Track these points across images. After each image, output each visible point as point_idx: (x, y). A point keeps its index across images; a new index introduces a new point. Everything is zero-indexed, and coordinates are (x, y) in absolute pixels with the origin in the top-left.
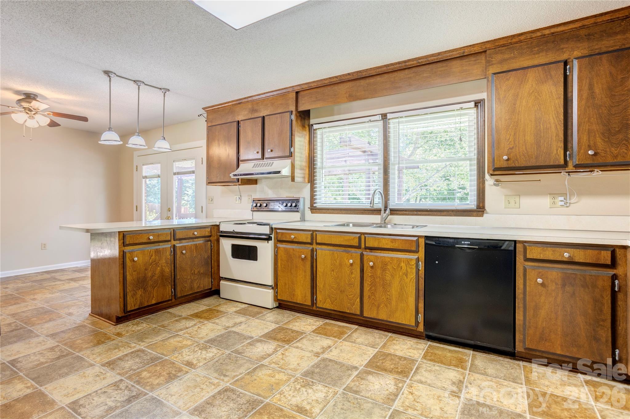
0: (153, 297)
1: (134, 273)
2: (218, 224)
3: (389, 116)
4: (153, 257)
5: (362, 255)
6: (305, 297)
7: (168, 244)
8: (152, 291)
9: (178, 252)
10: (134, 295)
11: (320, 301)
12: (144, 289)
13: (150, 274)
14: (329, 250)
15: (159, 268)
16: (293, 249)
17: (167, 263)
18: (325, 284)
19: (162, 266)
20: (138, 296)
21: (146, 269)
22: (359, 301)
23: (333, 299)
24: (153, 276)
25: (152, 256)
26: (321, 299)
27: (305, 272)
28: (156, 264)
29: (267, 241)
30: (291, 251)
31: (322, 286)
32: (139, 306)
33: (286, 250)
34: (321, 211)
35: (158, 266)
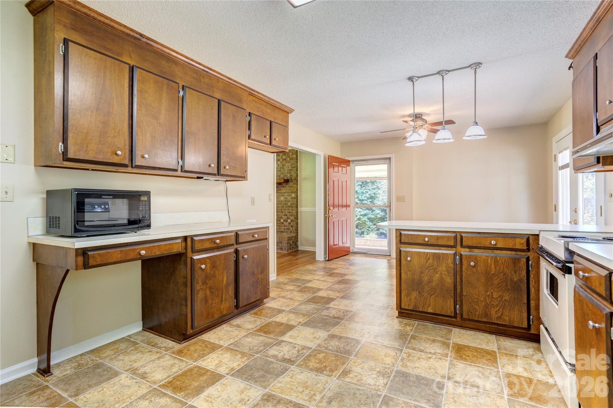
0: (430, 304)
1: (408, 272)
2: (538, 233)
4: (431, 261)
7: (452, 250)
8: (429, 298)
9: (465, 262)
10: (408, 295)
12: (419, 293)
13: (426, 279)
15: (437, 275)
17: (447, 271)
19: (441, 273)
20: (413, 298)
21: (422, 272)
24: (430, 281)
25: (429, 260)
28: (435, 269)
32: (414, 307)
35: (437, 273)
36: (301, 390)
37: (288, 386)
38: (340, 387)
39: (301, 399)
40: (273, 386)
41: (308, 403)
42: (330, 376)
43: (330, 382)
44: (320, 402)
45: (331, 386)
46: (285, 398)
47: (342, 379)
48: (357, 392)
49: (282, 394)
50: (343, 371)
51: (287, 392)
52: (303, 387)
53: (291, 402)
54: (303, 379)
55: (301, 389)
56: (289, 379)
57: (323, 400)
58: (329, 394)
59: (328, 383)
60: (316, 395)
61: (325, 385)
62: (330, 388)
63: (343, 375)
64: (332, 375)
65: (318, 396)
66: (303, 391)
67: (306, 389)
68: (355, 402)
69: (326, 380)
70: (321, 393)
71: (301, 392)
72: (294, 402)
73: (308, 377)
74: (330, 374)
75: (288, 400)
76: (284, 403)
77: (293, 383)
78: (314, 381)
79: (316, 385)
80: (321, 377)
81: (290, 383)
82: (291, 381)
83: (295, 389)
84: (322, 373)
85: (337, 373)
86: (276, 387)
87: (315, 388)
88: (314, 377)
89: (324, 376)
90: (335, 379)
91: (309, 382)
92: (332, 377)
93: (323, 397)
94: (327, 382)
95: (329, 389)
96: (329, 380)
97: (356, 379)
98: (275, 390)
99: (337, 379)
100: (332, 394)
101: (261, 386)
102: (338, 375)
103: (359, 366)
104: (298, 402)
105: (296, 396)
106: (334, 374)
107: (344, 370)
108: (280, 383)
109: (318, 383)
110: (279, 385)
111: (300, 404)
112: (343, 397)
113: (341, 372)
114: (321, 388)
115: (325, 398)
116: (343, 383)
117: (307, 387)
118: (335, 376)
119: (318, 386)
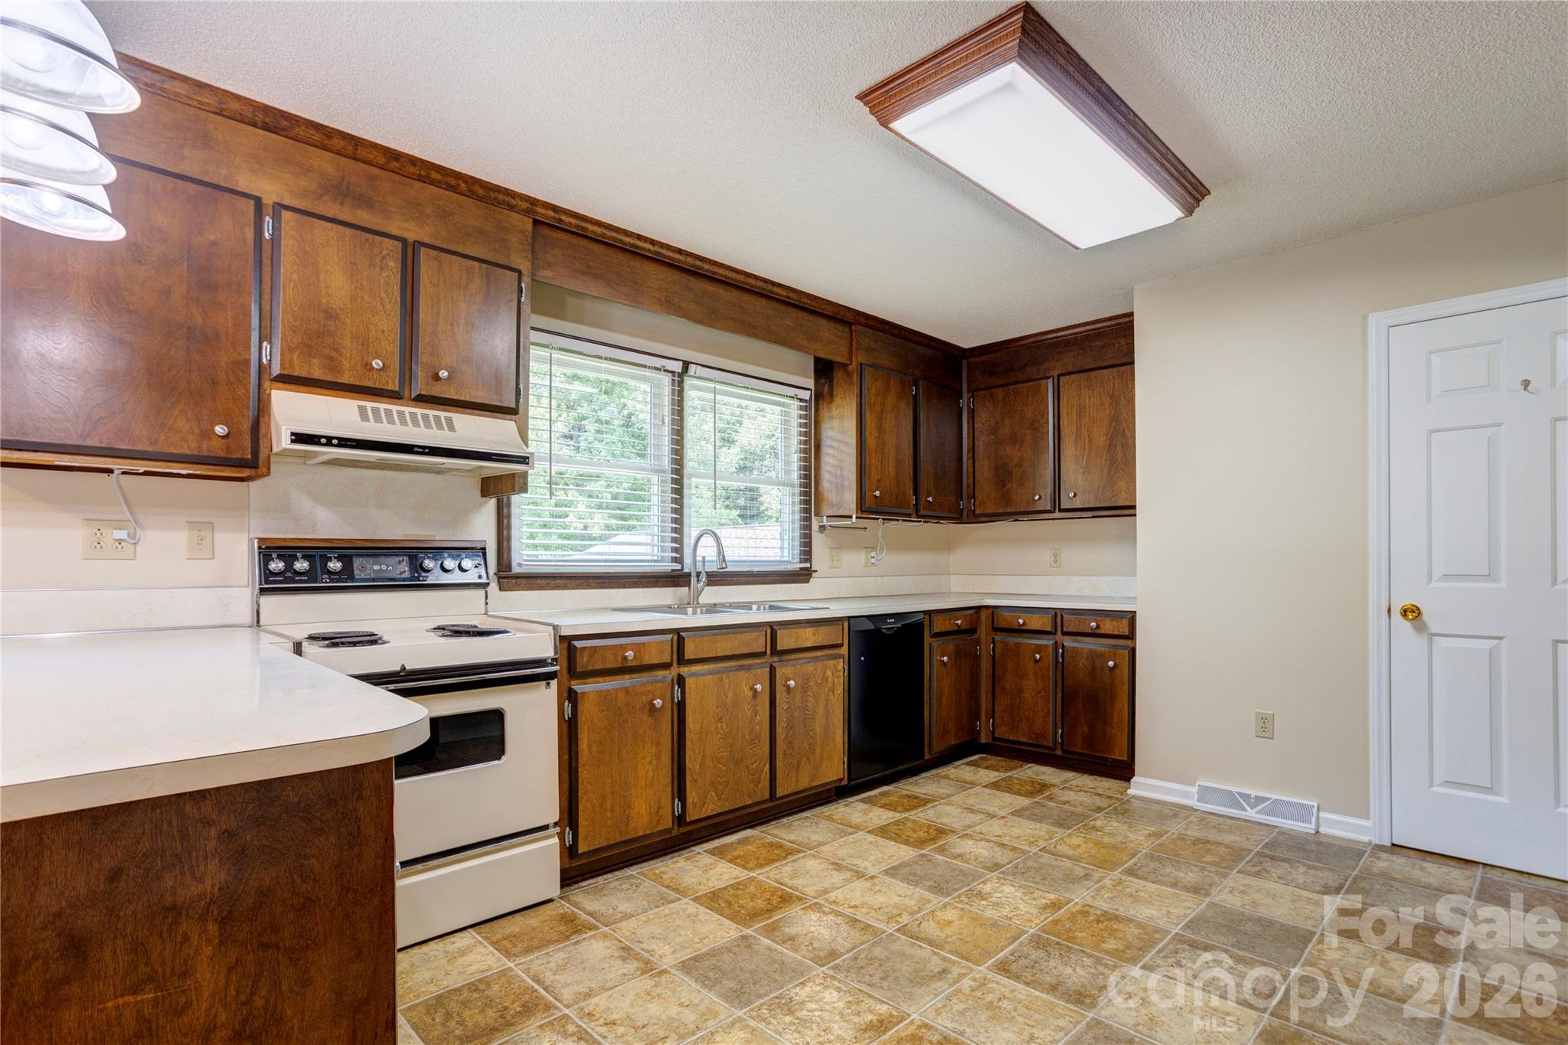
3: (692, 368)
5: (772, 670)
6: (659, 808)
11: (695, 805)
14: (713, 673)
16: (627, 691)
18: (704, 757)
22: (768, 770)
23: (720, 787)
26: (695, 801)
27: (658, 743)
29: (544, 683)
30: (621, 696)
31: (697, 767)
33: (604, 697)
34: (532, 581)
36: (1005, 1002)
37: (1037, 1016)
38: (911, 997)
39: (1004, 986)
40: (1078, 1022)
41: (989, 977)
42: (926, 1026)
43: (929, 1011)
44: (962, 976)
45: (932, 1000)
46: (1042, 992)
47: (895, 1014)
48: (875, 980)
49: (1052, 1003)
50: (885, 1032)
51: (1039, 1004)
52: (1000, 1008)
53: (1027, 984)
54: (998, 1028)
55: (1005, 1004)
56: (1037, 1033)
57: (956, 976)
58: (939, 985)
59: (936, 1010)
60: (970, 989)
61: (944, 1006)
62: (934, 998)
63: (890, 1022)
64: (919, 1027)
65: (967, 986)
66: (1000, 999)
67: (992, 1003)
68: (891, 964)
69: (940, 1018)
70: (959, 991)
71: (1005, 998)
72: (1019, 982)
73: (986, 1031)
74: (923, 1030)
75: (1034, 988)
76: (1040, 984)
77: (1027, 1021)
78: (971, 1018)
79: (966, 1010)
80: (949, 1025)
81: (1033, 1023)
82: (1033, 1027)
83: (1020, 1006)
84: (945, 1038)
85: (901, 1030)
86: (1068, 1018)
87: (970, 1002)
88: (968, 1030)
89: (940, 1027)
90: (914, 1016)
91: (984, 1019)
92: (920, 1022)
93: (956, 981)
94: (938, 1012)
95: (936, 995)
96: (932, 1014)
97: (863, 1006)
98: (1070, 1013)
99: (909, 1015)
100: (934, 986)
101: (1110, 1027)
102: (901, 1025)
103: (832, 1038)
104: (1011, 981)
105: (1016, 993)
106: (911, 1030)
107: (880, 1036)
108: (1062, 1029)
109: (962, 1013)
110: (1062, 1023)
111: (1007, 977)
112: (912, 977)
113: (890, 1033)
114: (954, 1000)
115: (951, 981)
116: (898, 1004)
117: (990, 1006)
118: (912, 1022)
119: (962, 1006)
